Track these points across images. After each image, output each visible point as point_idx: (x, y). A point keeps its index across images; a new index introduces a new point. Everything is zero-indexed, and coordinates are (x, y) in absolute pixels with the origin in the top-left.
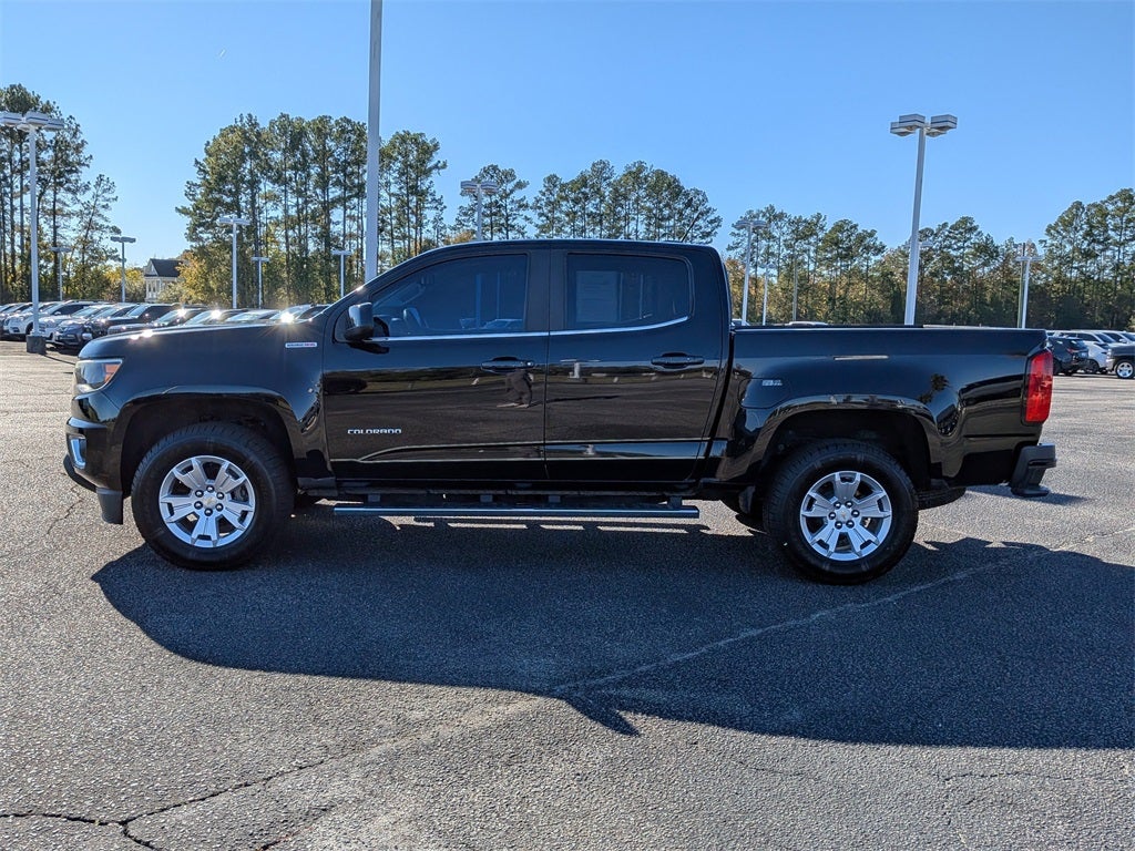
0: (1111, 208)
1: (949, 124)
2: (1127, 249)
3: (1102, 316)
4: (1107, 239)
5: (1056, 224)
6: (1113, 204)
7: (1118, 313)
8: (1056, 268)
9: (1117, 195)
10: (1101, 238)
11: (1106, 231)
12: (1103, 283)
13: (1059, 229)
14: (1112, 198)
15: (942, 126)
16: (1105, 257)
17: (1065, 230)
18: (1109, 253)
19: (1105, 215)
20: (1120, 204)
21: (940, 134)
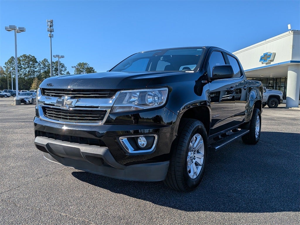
0: (21, 59)
1: (24, 30)
2: (27, 70)
3: (23, 87)
4: (21, 67)
5: (7, 62)
6: (22, 58)
7: (26, 86)
8: (9, 74)
9: (23, 56)
10: (20, 67)
11: (21, 65)
12: (22, 78)
13: (8, 63)
14: (21, 56)
15: (22, 30)
16: (21, 72)
17: (10, 64)
18: (22, 71)
19: (20, 60)
20: (23, 58)
21: (20, 32)
